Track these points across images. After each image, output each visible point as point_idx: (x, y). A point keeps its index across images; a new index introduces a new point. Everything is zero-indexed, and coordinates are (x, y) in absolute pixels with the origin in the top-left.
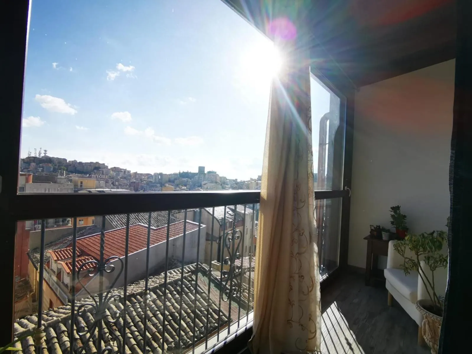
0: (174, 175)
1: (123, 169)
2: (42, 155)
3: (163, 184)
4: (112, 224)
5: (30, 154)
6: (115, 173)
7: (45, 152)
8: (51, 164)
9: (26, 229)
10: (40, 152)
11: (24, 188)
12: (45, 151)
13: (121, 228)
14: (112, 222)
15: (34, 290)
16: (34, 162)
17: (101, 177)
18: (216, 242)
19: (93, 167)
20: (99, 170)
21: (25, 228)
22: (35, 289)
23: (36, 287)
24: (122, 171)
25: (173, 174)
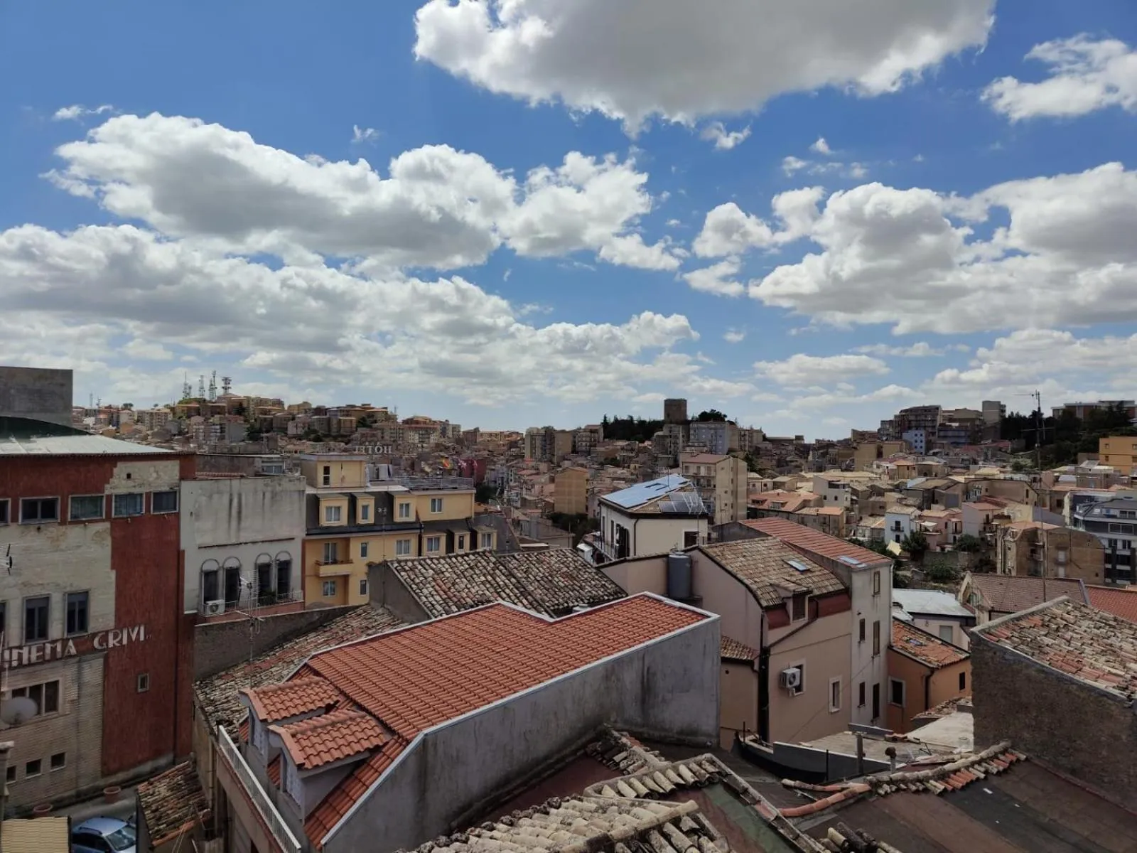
0: (589, 434)
1: (439, 422)
2: (220, 392)
3: (556, 464)
4: (419, 600)
5: (188, 391)
6: (417, 436)
7: (226, 384)
8: (242, 418)
9: (186, 612)
10: (211, 385)
11: (176, 492)
12: (227, 380)
14: (417, 594)
15: (210, 803)
16: (199, 415)
17: (379, 449)
18: (753, 669)
19: (354, 421)
20: (372, 426)
21: (183, 611)
22: (213, 800)
23: (213, 794)
24: (437, 428)
25: (585, 430)
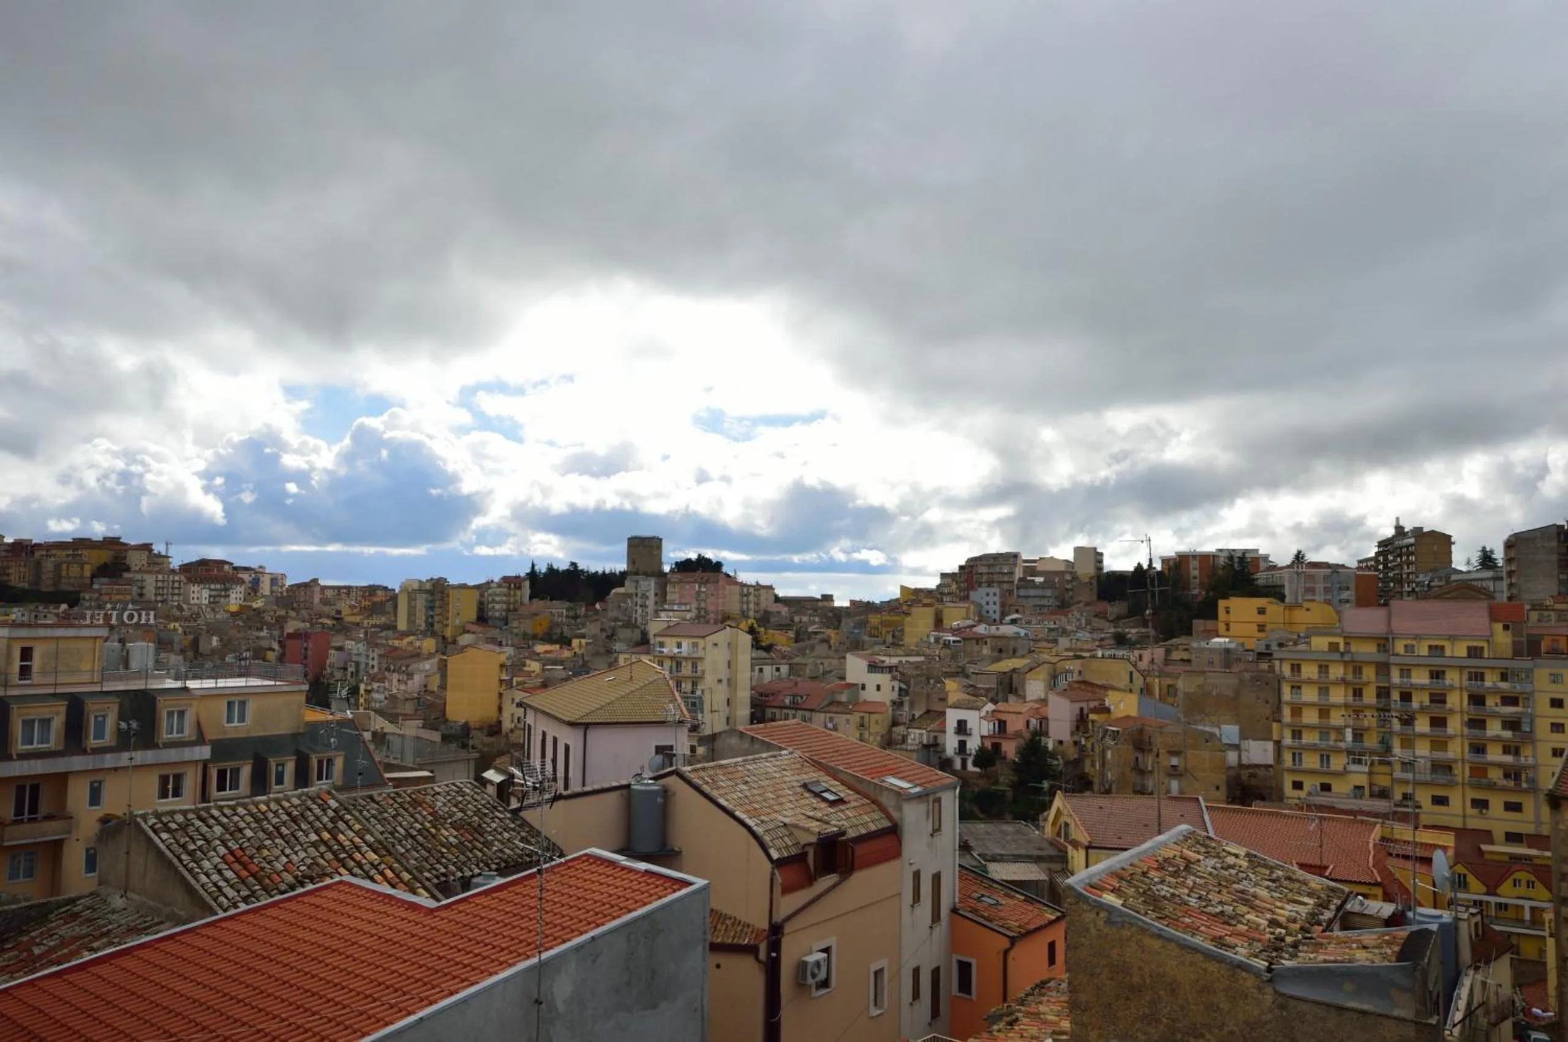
0: (505, 590)
1: (246, 569)
3: (450, 640)
4: (193, 882)
6: (206, 594)
13: (222, 915)
14: (190, 871)
17: (131, 617)
18: (757, 958)
19: (87, 568)
20: (121, 576)
24: (241, 582)
25: (499, 584)
